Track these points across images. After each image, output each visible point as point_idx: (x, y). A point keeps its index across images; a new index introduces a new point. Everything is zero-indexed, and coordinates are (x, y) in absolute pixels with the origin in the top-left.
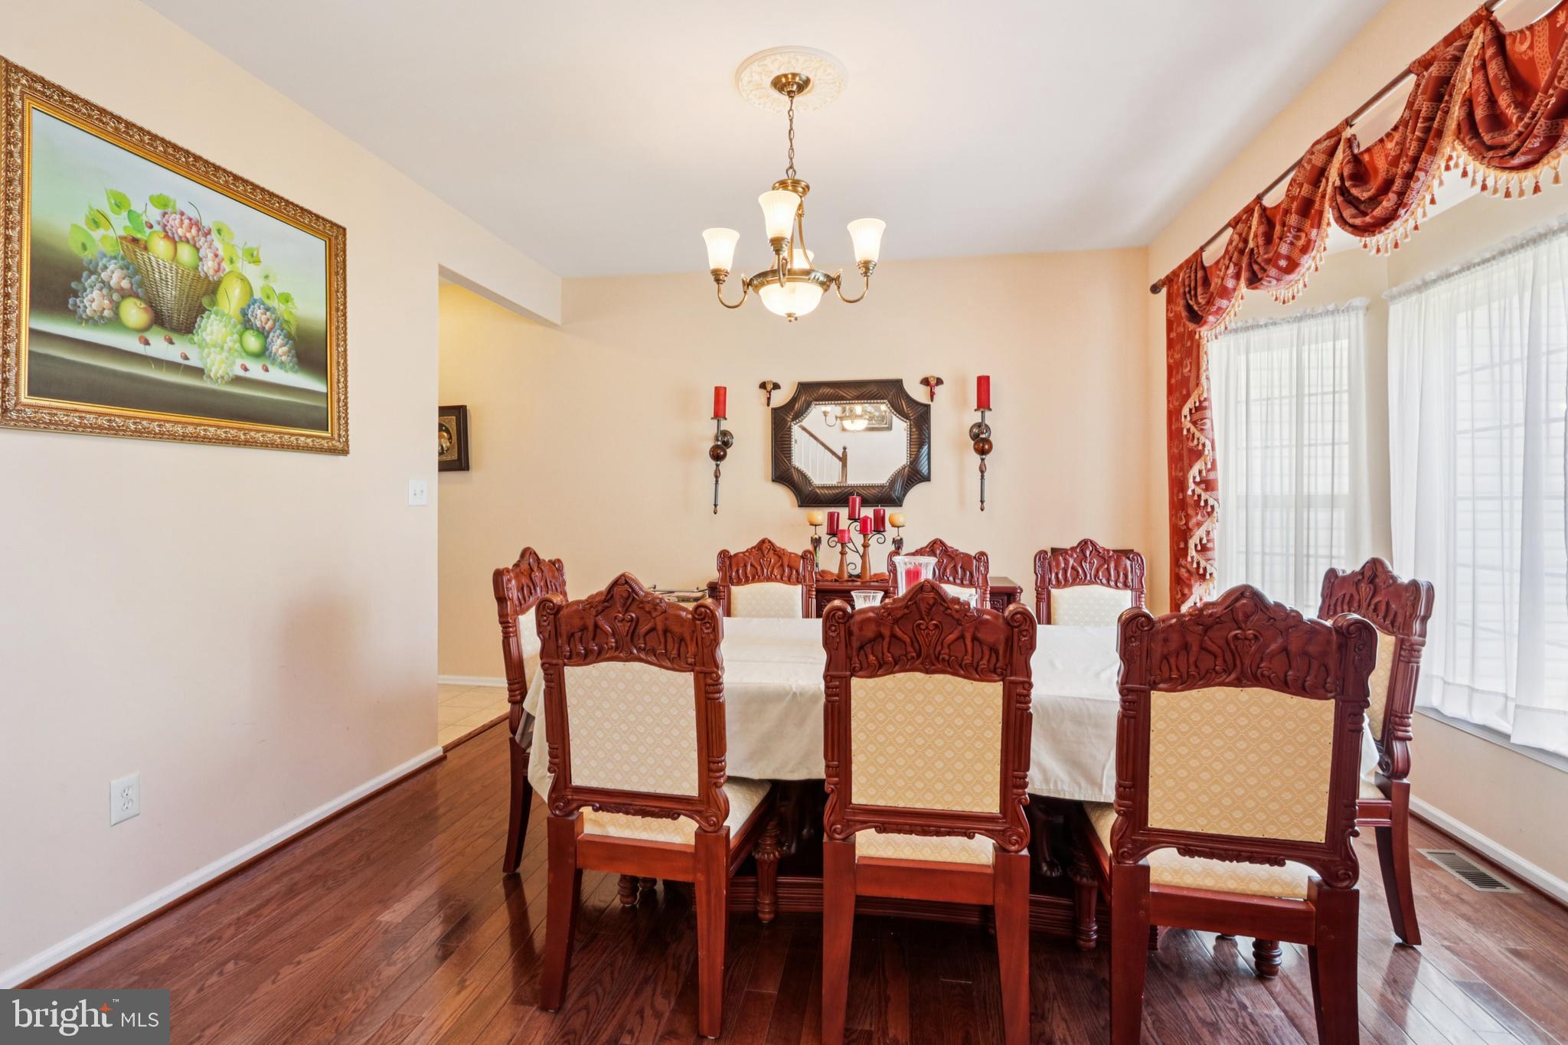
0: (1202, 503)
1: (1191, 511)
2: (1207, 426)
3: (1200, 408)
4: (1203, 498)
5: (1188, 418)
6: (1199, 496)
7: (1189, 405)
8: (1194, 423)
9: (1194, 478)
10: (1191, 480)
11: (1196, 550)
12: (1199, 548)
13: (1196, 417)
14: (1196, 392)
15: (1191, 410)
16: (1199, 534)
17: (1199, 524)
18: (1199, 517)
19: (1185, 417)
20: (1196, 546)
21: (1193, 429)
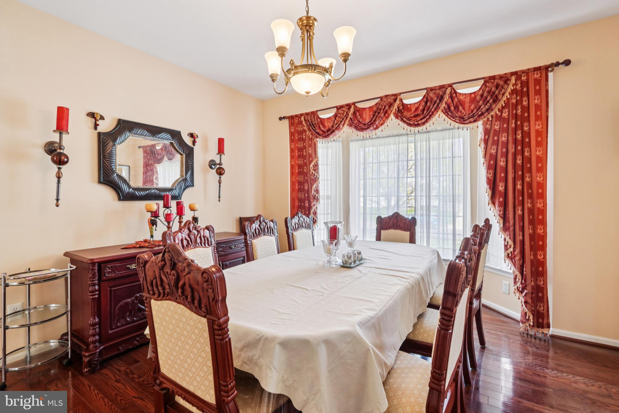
0: (316, 198)
1: (312, 200)
2: (318, 171)
3: (316, 165)
4: (316, 196)
5: (313, 168)
6: (315, 195)
7: (313, 164)
8: (314, 170)
9: (314, 189)
10: (313, 190)
11: (313, 214)
12: (314, 213)
13: (316, 168)
14: (315, 160)
15: (313, 165)
16: (314, 208)
17: (314, 205)
18: (314, 203)
19: (312, 168)
20: (313, 212)
21: (314, 172)
